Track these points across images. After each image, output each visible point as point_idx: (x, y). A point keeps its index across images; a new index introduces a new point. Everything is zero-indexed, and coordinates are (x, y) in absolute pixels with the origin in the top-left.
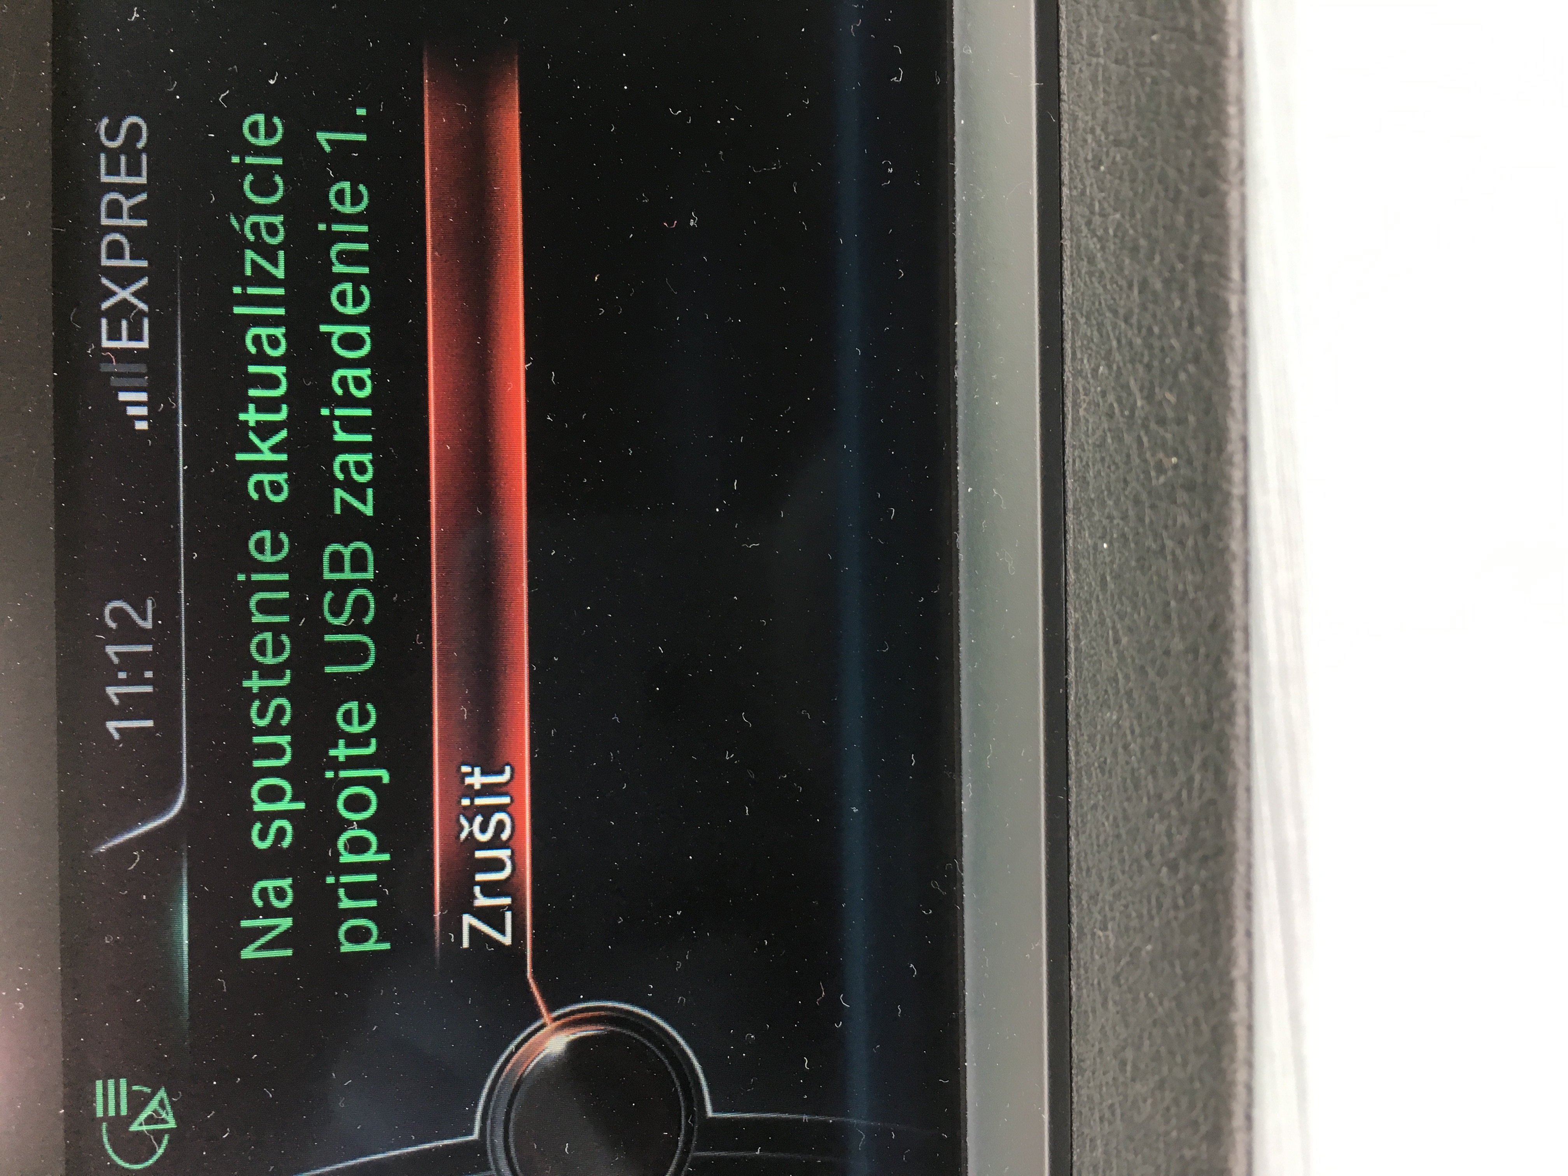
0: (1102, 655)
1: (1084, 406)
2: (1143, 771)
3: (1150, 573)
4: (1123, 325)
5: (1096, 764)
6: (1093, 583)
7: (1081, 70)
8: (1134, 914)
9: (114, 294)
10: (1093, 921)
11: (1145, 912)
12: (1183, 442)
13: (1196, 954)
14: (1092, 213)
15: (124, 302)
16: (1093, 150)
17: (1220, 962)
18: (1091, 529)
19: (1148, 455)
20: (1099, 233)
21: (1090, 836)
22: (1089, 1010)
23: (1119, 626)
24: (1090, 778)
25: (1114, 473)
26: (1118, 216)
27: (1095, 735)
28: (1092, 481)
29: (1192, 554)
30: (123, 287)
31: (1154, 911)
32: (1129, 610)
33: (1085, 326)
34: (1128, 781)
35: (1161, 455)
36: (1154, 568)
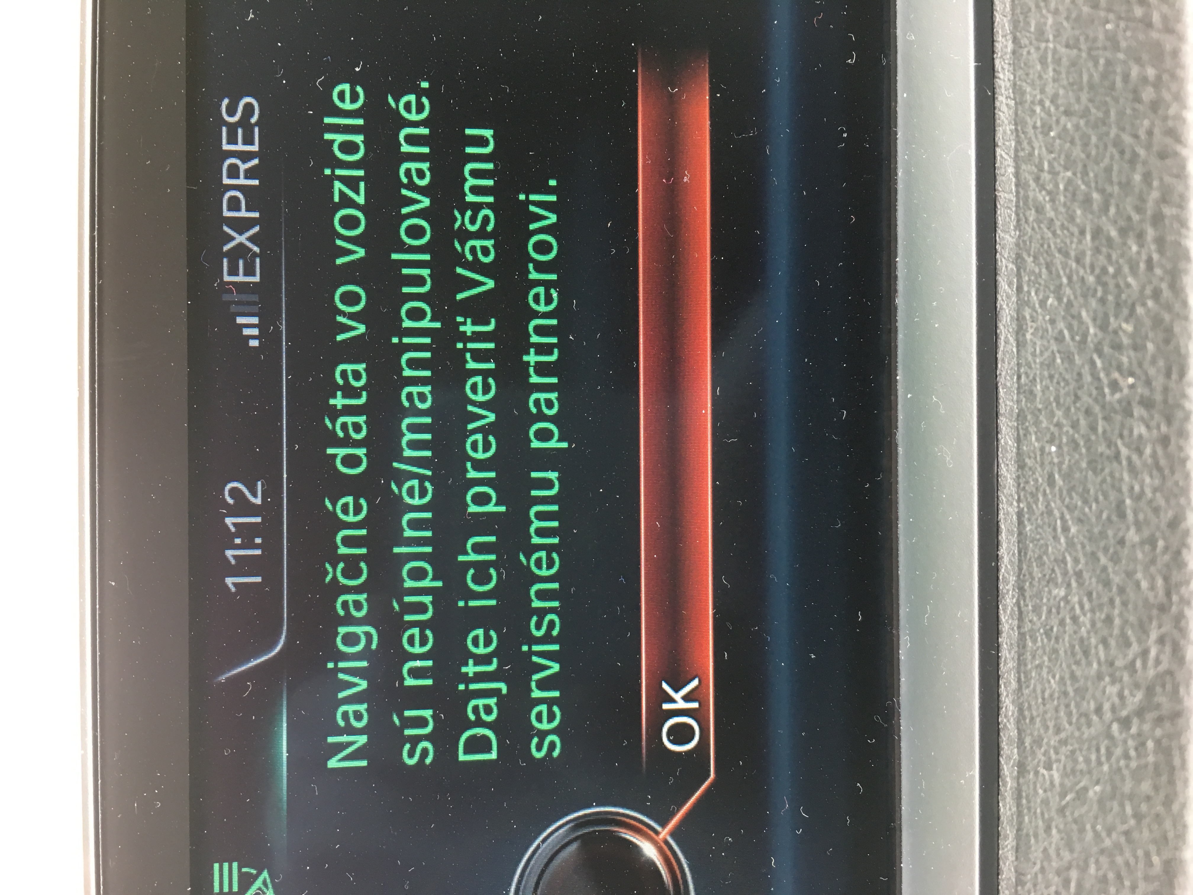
0: (1049, 540)
1: (1031, 331)
2: (1093, 641)
3: (1103, 474)
4: (1074, 265)
5: (1042, 631)
6: (1040, 480)
7: (1029, 53)
8: (1081, 759)
9: (233, 239)
10: (1036, 761)
11: (1093, 757)
12: (1140, 365)
13: (1148, 798)
14: (1042, 170)
15: (241, 245)
16: (1041, 119)
17: (1175, 807)
18: (1039, 434)
19: (1102, 375)
20: (1048, 188)
21: (1034, 690)
22: (1031, 833)
23: (1068, 517)
24: (1035, 641)
25: (1064, 388)
26: (1069, 174)
27: (1040, 607)
28: (1039, 394)
29: (1150, 461)
30: (241, 233)
31: (1103, 759)
32: (1079, 503)
33: (1033, 264)
34: (1077, 647)
35: (1116, 375)
36: (1107, 471)
